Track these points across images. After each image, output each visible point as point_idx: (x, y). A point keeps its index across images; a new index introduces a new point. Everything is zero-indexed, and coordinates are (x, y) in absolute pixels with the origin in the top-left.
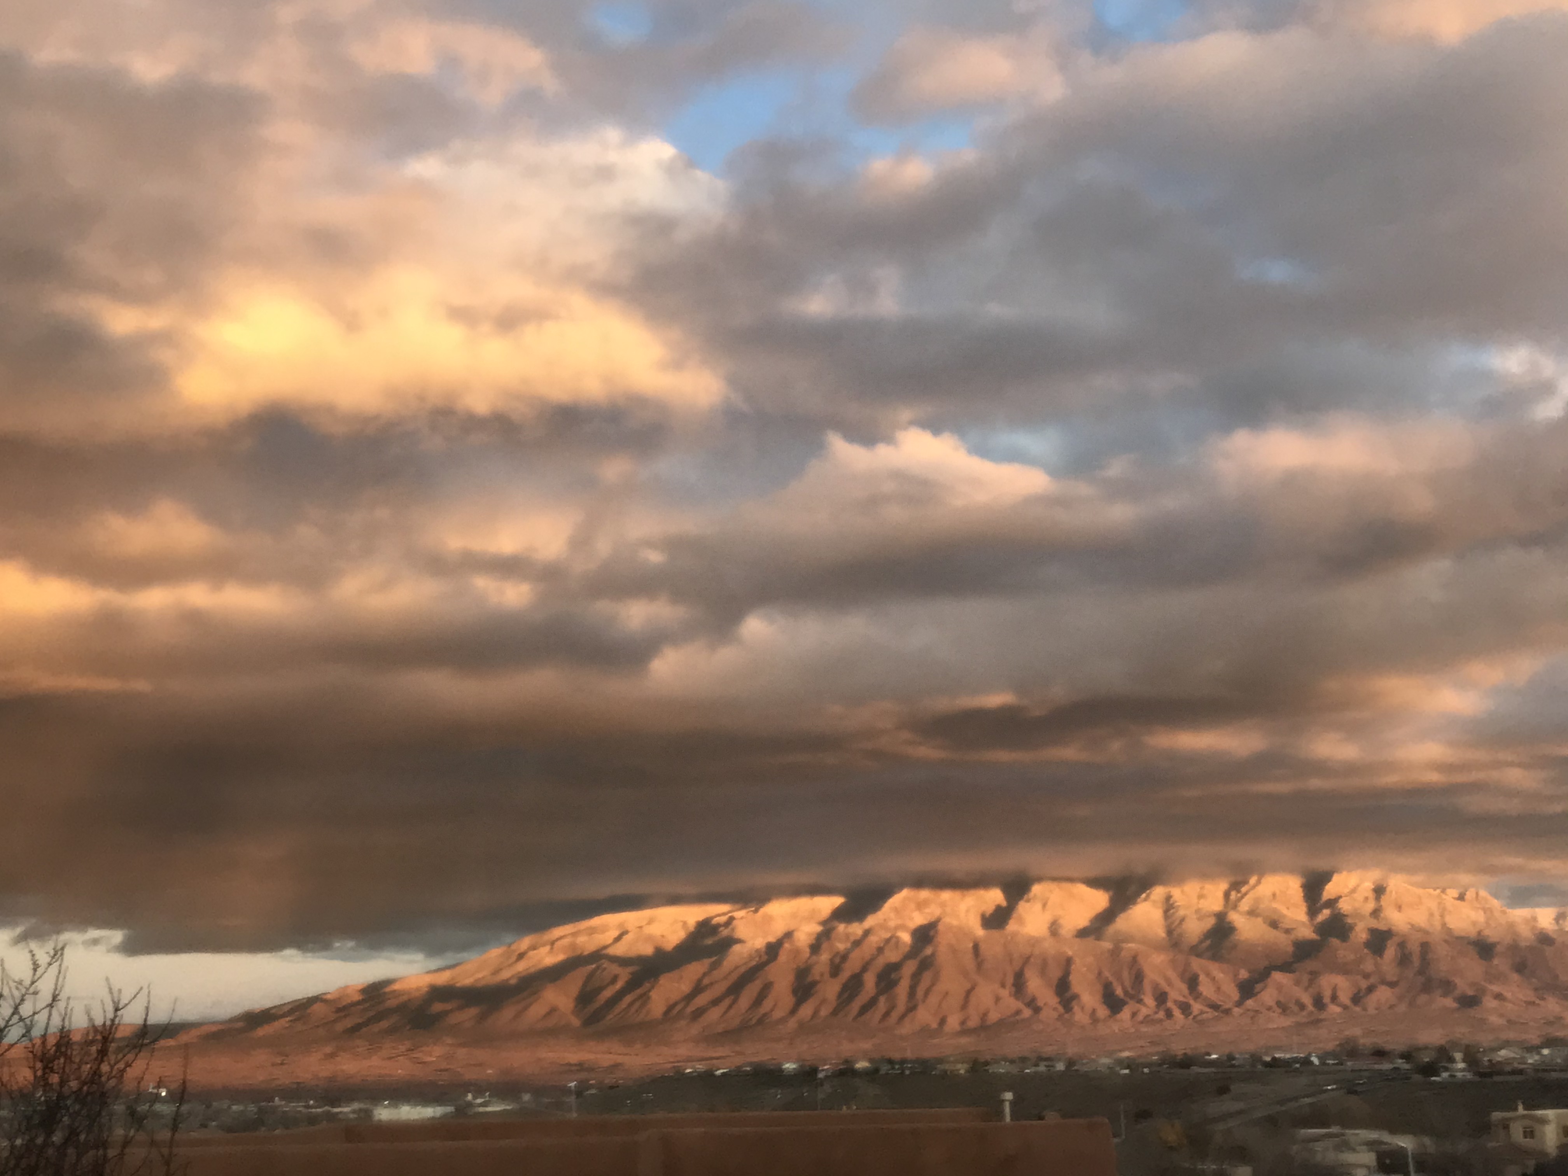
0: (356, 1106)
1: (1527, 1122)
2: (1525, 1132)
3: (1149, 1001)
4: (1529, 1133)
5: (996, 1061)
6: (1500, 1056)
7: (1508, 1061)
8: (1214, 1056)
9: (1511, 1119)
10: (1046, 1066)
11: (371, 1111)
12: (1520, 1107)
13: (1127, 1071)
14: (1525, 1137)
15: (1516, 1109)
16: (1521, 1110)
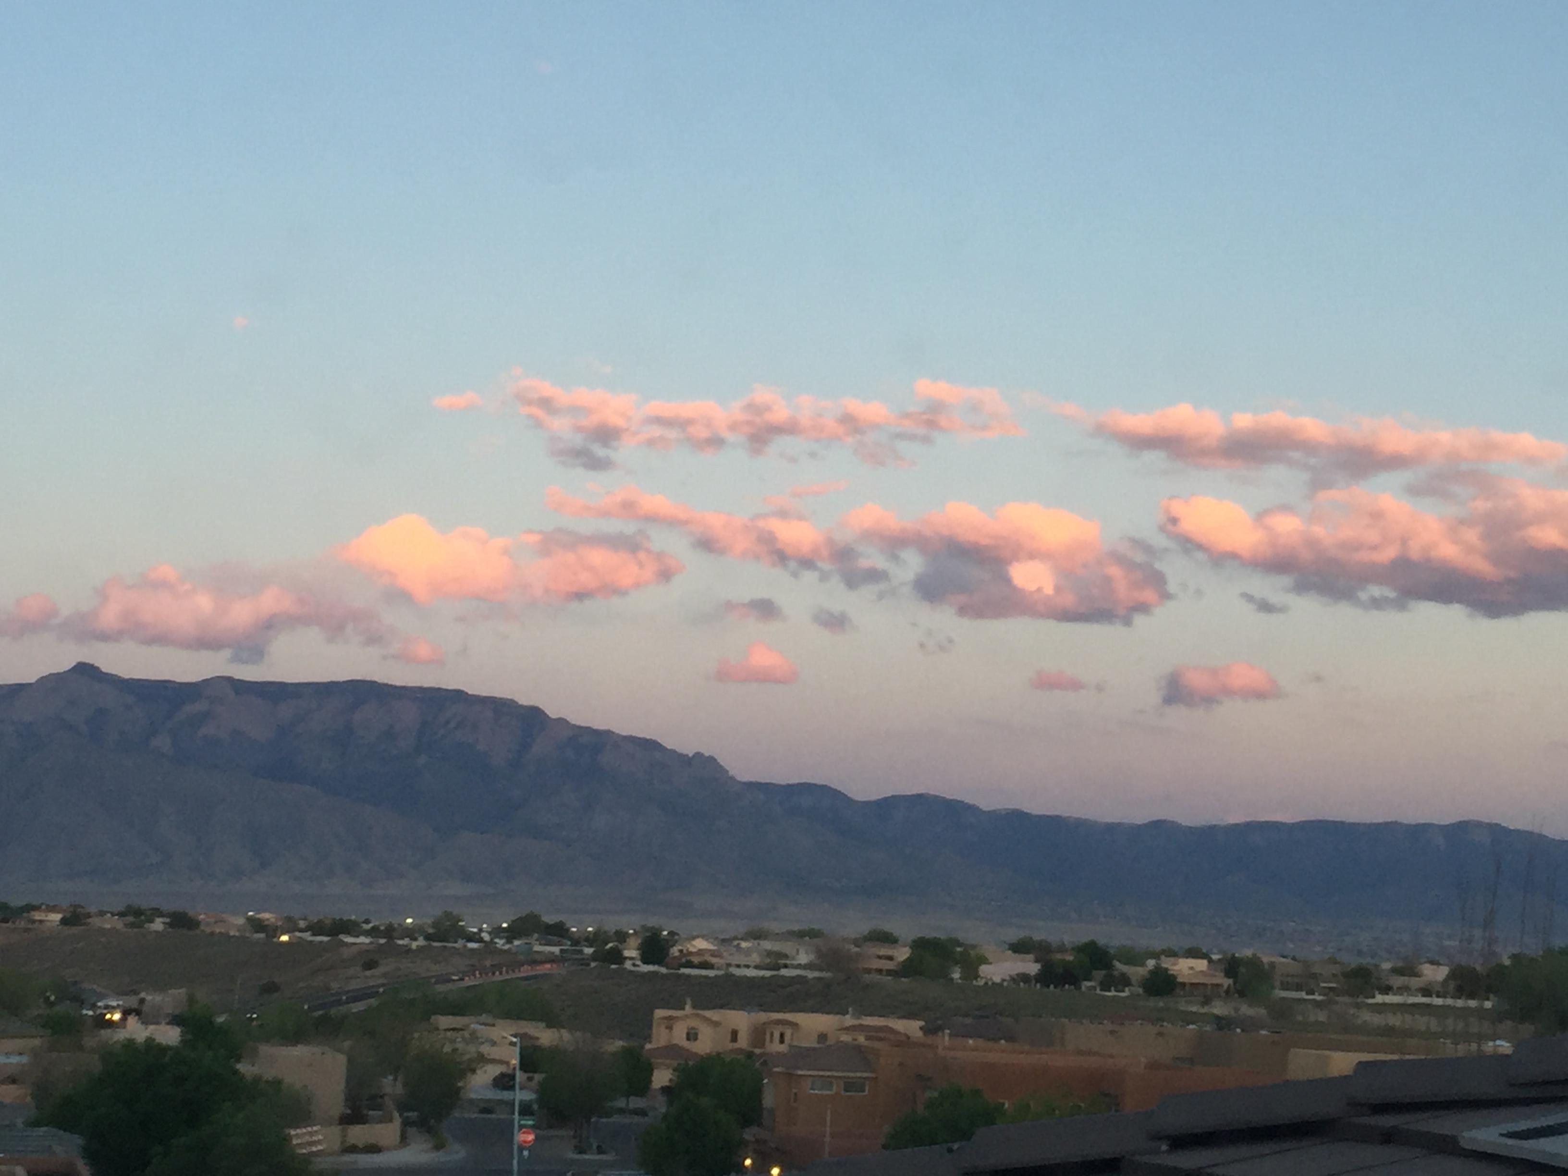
1: (694, 1023)
2: (688, 1034)
4: (692, 1036)
5: (102, 914)
6: (694, 946)
7: (700, 952)
8: (371, 925)
9: (677, 1018)
10: (164, 923)
12: (688, 1007)
13: (262, 936)
14: (688, 1039)
15: (683, 1009)
16: (688, 1008)
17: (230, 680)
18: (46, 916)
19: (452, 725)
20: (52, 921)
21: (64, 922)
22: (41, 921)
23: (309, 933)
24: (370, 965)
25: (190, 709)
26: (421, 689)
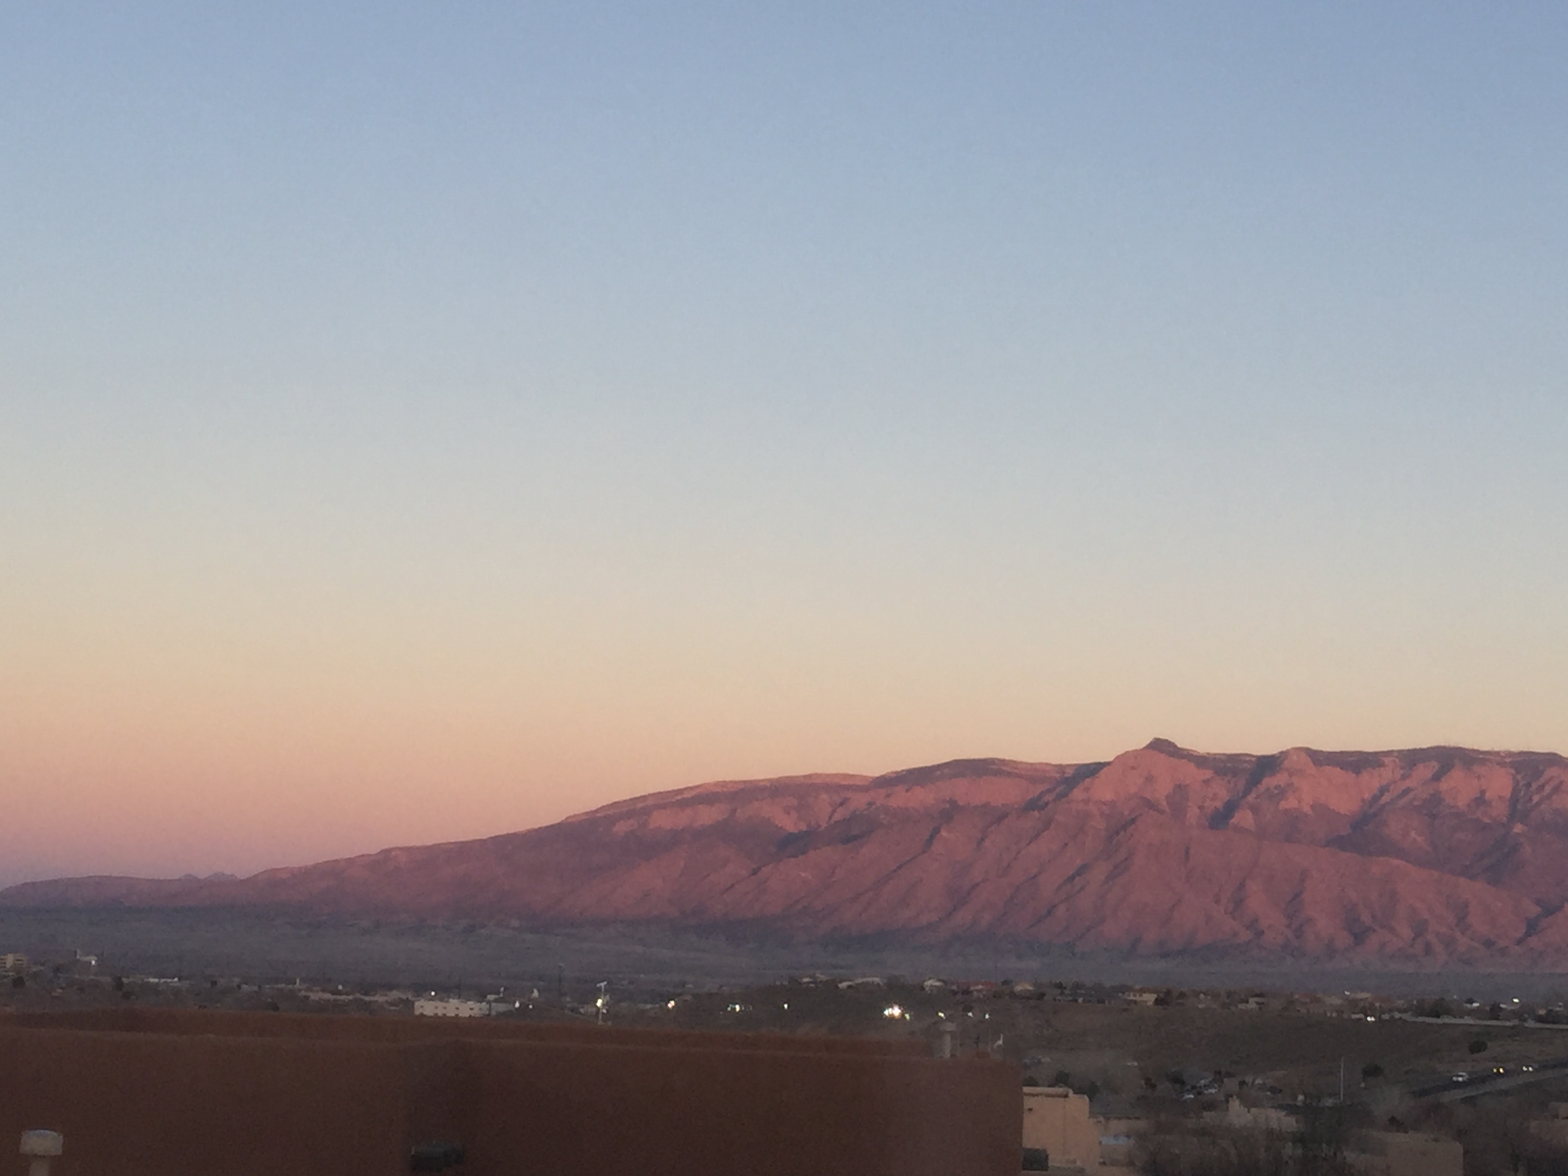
0: (395, 995)
3: (1406, 932)
5: (1195, 993)
8: (1476, 1005)
10: (1257, 1003)
11: (413, 1003)
17: (1309, 752)
18: (1141, 996)
19: (1548, 789)
20: (1146, 1002)
21: (1157, 1002)
22: (1135, 1002)
23: (1410, 1013)
24: (1477, 1047)
25: (1269, 782)
26: (1510, 754)
